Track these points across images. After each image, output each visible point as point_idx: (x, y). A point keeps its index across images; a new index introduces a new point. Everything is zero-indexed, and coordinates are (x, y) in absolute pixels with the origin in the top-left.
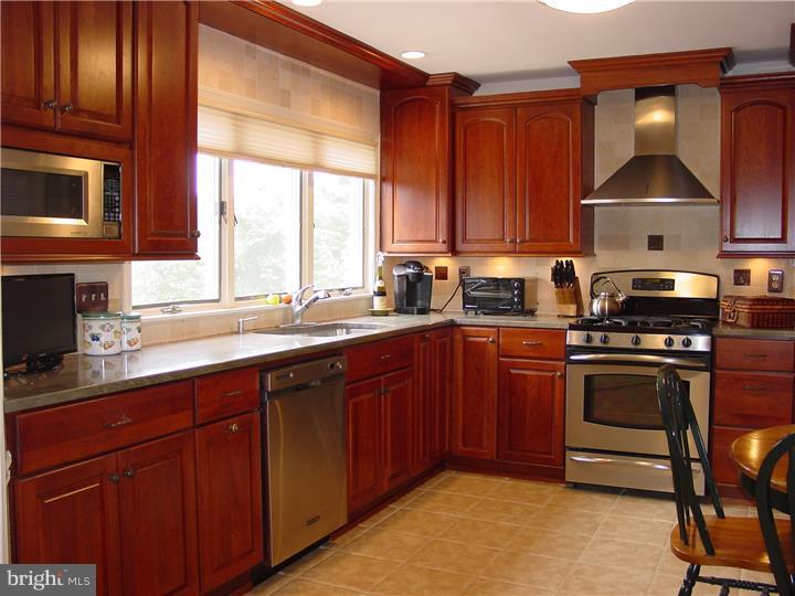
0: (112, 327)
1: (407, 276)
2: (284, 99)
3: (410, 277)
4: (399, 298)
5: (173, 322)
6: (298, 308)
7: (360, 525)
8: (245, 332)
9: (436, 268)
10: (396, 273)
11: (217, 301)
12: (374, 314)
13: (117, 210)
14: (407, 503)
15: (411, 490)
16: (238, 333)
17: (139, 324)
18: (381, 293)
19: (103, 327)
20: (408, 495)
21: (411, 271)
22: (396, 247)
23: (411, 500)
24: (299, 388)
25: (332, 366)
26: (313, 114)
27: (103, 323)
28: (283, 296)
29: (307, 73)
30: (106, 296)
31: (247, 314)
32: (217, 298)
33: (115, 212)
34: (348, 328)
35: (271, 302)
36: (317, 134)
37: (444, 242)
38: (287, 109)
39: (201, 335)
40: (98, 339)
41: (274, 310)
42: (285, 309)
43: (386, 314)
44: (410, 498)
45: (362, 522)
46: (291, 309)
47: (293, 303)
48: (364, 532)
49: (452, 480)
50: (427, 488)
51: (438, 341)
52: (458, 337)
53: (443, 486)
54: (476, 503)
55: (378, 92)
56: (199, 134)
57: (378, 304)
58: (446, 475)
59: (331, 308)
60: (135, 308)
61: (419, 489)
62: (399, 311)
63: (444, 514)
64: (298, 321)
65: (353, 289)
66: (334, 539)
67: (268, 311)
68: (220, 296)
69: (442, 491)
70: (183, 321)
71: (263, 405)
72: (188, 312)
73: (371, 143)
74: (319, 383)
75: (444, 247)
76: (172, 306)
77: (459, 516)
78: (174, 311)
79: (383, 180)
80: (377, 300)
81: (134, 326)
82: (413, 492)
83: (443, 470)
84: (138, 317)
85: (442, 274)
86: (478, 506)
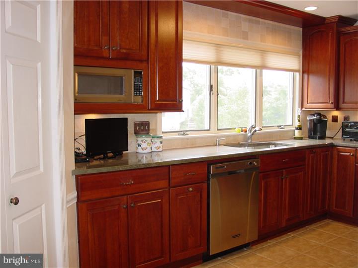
0: (146, 141)
1: (313, 120)
2: (245, 36)
3: (315, 121)
4: (310, 131)
5: (182, 139)
6: (249, 134)
7: (269, 241)
8: (219, 145)
9: (332, 116)
10: (308, 119)
11: (209, 130)
12: (295, 138)
13: (141, 91)
14: (298, 233)
15: (304, 226)
16: (216, 145)
17: (161, 140)
18: (299, 128)
19: (142, 141)
20: (301, 229)
21: (315, 117)
22: (309, 105)
23: (301, 232)
24: (230, 173)
25: (250, 163)
26: (261, 42)
27: (143, 139)
28: (243, 129)
29: (258, 23)
30: (149, 127)
31: (222, 136)
32: (208, 129)
33: (140, 92)
34: (275, 145)
35: (237, 132)
36: (263, 52)
37: (332, 103)
38: (247, 41)
39: (197, 146)
40: (140, 146)
41: (238, 135)
42: (245, 134)
43: (301, 138)
44: (301, 231)
45: (270, 239)
46: (246, 135)
47: (247, 132)
48: (269, 244)
49: (328, 224)
50: (313, 227)
51: (322, 153)
52: (335, 152)
53: (321, 227)
54: (334, 238)
55: (301, 29)
56: (183, 53)
57: (297, 133)
58: (327, 221)
59: (271, 135)
60: (163, 133)
61: (308, 227)
62: (310, 137)
63: (313, 242)
64: (249, 141)
65: (285, 126)
66: (252, 246)
67: (234, 136)
68: (210, 128)
69: (319, 230)
70: (188, 139)
71: (209, 180)
72: (191, 135)
73: (297, 55)
74: (243, 171)
75: (332, 106)
76: (184, 133)
77: (322, 244)
78: (184, 134)
79: (303, 72)
80: (297, 131)
81: (159, 141)
82: (304, 228)
83: (325, 219)
84: (162, 137)
85: (335, 119)
86: (334, 240)
